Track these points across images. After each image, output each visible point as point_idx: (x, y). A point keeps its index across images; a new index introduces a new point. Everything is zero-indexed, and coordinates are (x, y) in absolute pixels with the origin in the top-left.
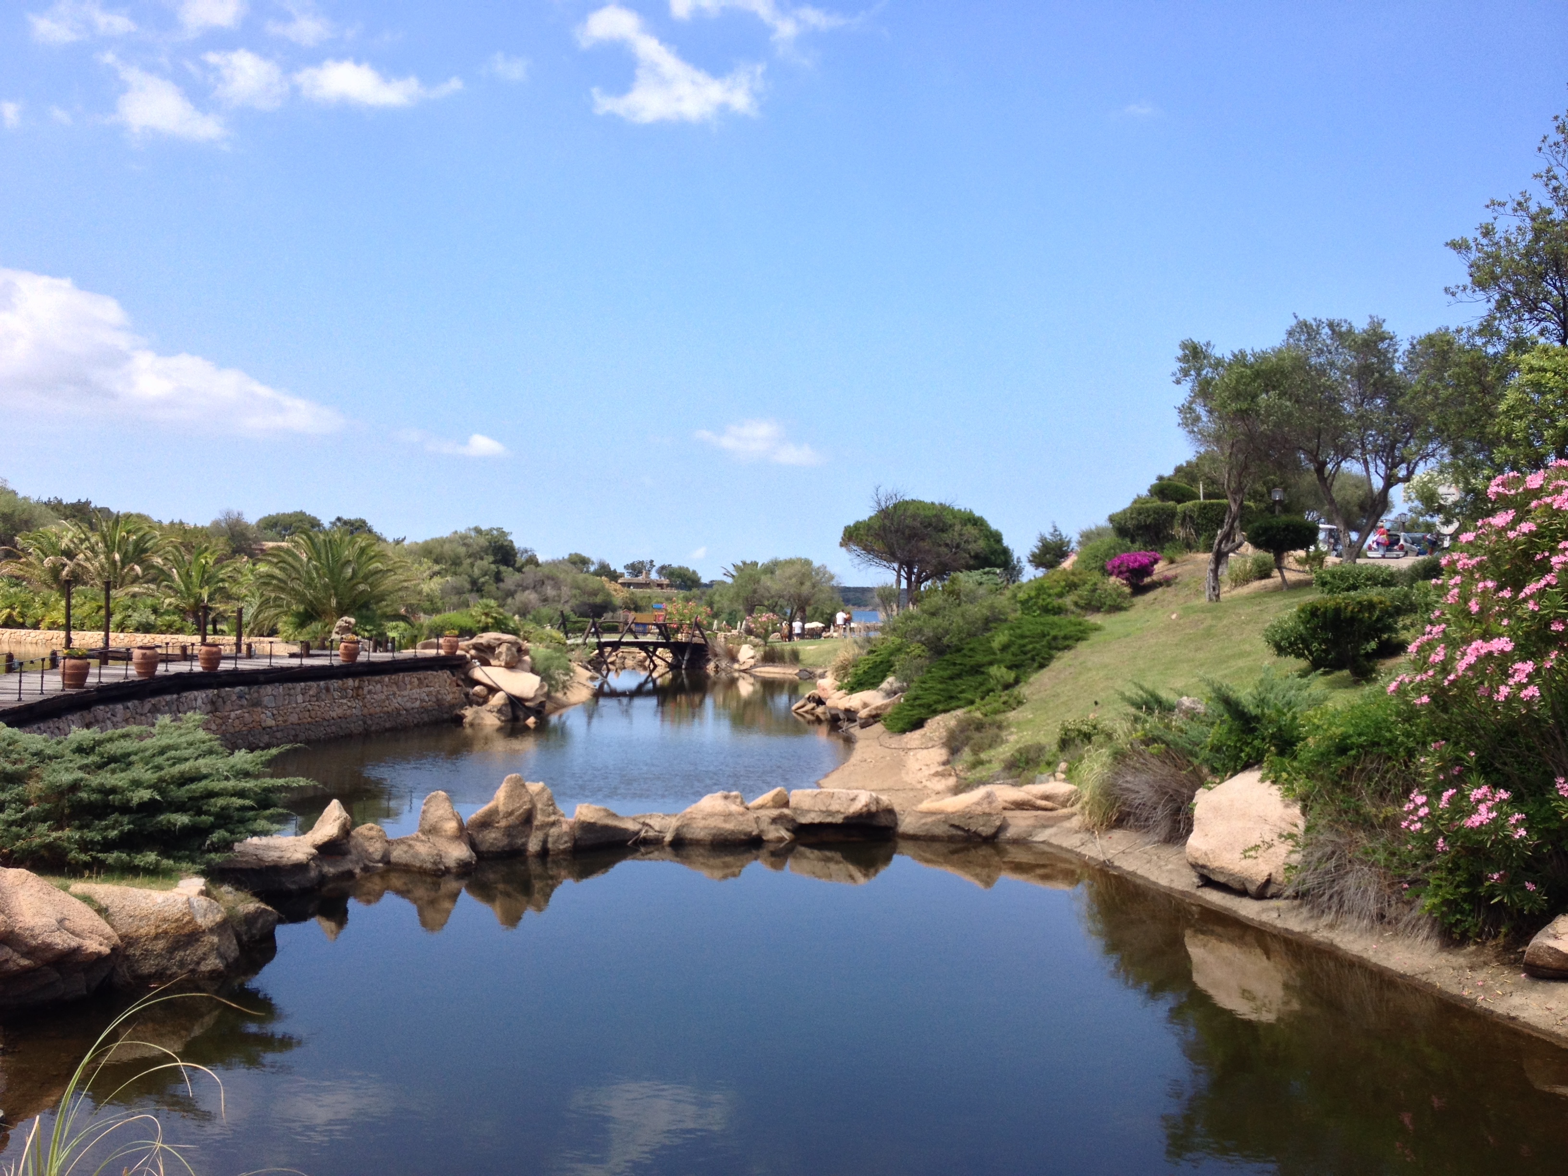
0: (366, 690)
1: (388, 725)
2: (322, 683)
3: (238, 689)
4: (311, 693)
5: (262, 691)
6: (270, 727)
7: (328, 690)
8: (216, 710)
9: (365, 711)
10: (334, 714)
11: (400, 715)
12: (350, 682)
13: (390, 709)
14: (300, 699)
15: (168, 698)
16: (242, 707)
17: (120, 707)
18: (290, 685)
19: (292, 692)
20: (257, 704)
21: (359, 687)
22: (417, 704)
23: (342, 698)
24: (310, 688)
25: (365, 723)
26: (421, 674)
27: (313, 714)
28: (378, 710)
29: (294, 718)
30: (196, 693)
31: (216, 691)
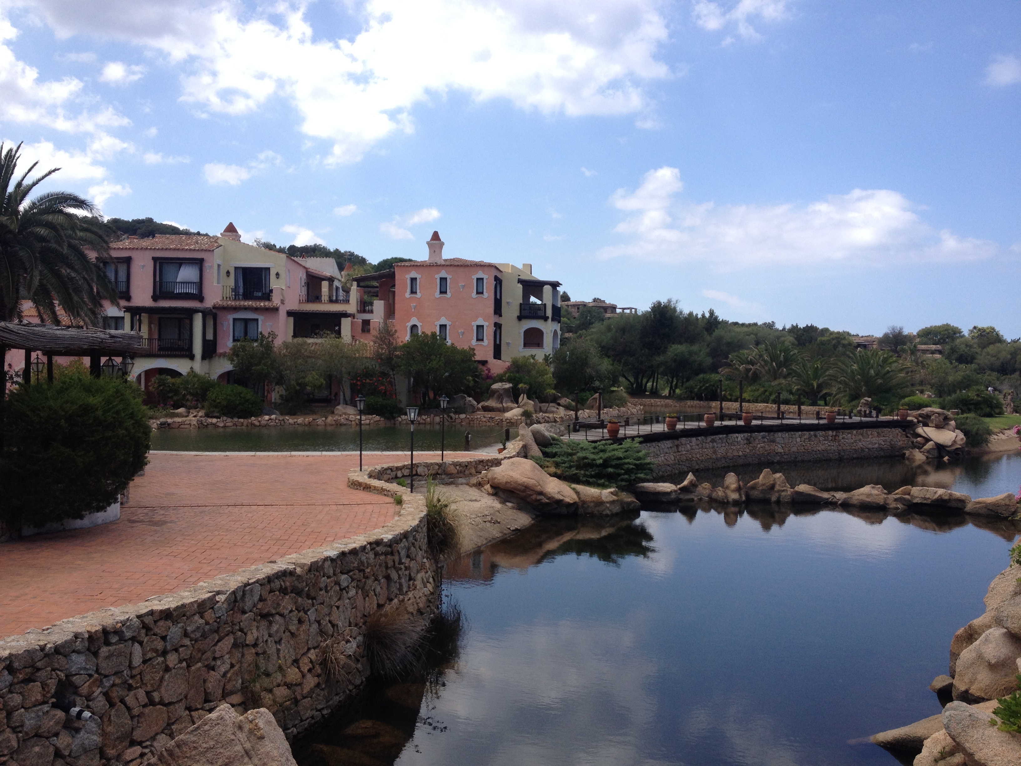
0: (841, 437)
1: (855, 456)
2: (812, 433)
3: (762, 434)
4: (805, 437)
5: (776, 435)
6: (781, 453)
7: (816, 436)
8: (750, 443)
9: (840, 448)
10: (820, 449)
11: (864, 451)
12: (830, 433)
13: (857, 448)
14: (798, 440)
15: (721, 436)
16: (764, 442)
17: (694, 439)
18: (792, 433)
19: (794, 436)
20: (773, 441)
21: (836, 436)
22: (877, 446)
23: (824, 440)
24: (804, 435)
25: (839, 454)
26: (880, 430)
27: (806, 448)
28: (848, 448)
29: (794, 449)
30: (737, 435)
31: (749, 434)
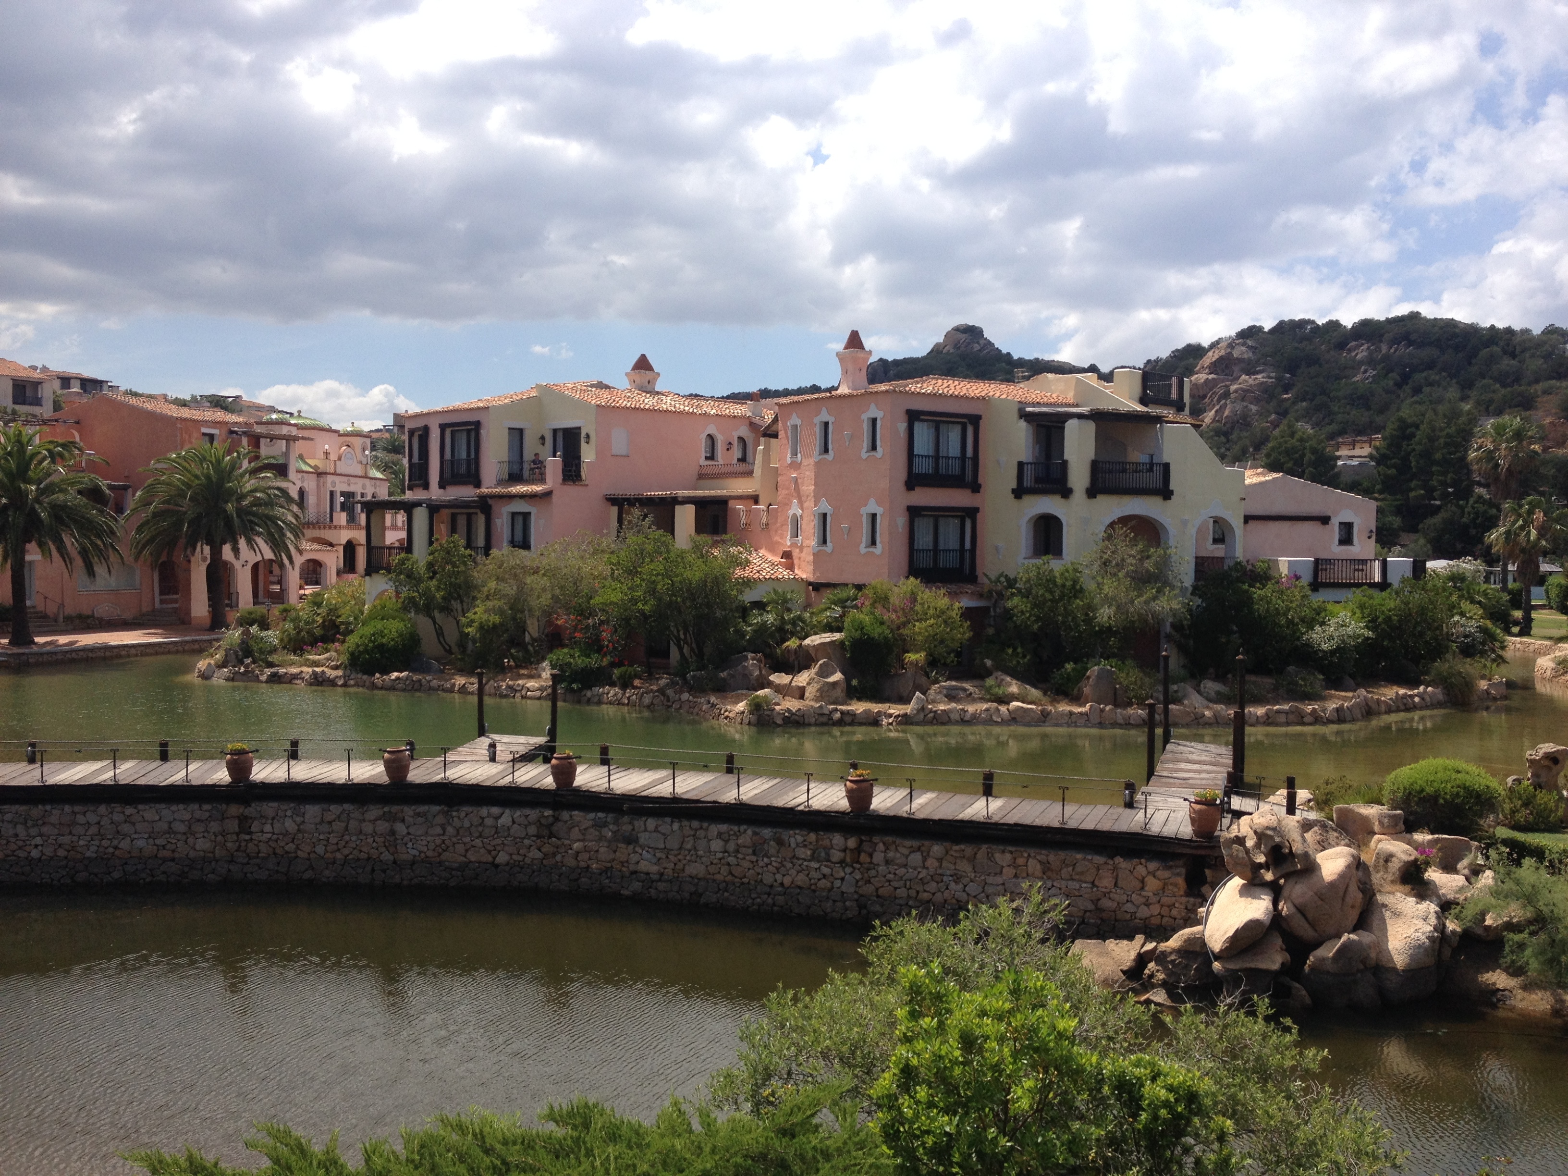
0: (878, 857)
2: (767, 832)
3: (592, 815)
4: (740, 841)
5: (639, 824)
6: (648, 874)
7: (780, 843)
8: (551, 835)
9: (869, 889)
10: (787, 881)
12: (837, 839)
14: (716, 845)
18: (695, 824)
19: (701, 833)
20: (631, 840)
21: (858, 850)
24: (737, 835)
29: (696, 869)
31: (548, 813)
